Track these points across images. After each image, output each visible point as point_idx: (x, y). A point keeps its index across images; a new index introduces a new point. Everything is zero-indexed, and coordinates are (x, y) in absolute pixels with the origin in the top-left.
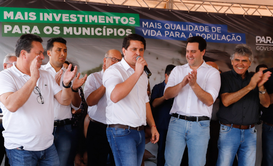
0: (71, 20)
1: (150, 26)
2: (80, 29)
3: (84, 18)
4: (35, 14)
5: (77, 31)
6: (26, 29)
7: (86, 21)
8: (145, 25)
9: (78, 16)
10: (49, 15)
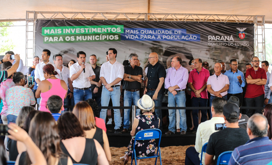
0: (81, 32)
1: (131, 32)
2: (86, 37)
3: (88, 30)
4: (61, 30)
5: (85, 38)
6: (56, 38)
7: (90, 32)
8: (127, 32)
9: (85, 29)
10: (68, 30)
